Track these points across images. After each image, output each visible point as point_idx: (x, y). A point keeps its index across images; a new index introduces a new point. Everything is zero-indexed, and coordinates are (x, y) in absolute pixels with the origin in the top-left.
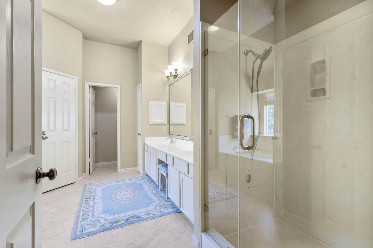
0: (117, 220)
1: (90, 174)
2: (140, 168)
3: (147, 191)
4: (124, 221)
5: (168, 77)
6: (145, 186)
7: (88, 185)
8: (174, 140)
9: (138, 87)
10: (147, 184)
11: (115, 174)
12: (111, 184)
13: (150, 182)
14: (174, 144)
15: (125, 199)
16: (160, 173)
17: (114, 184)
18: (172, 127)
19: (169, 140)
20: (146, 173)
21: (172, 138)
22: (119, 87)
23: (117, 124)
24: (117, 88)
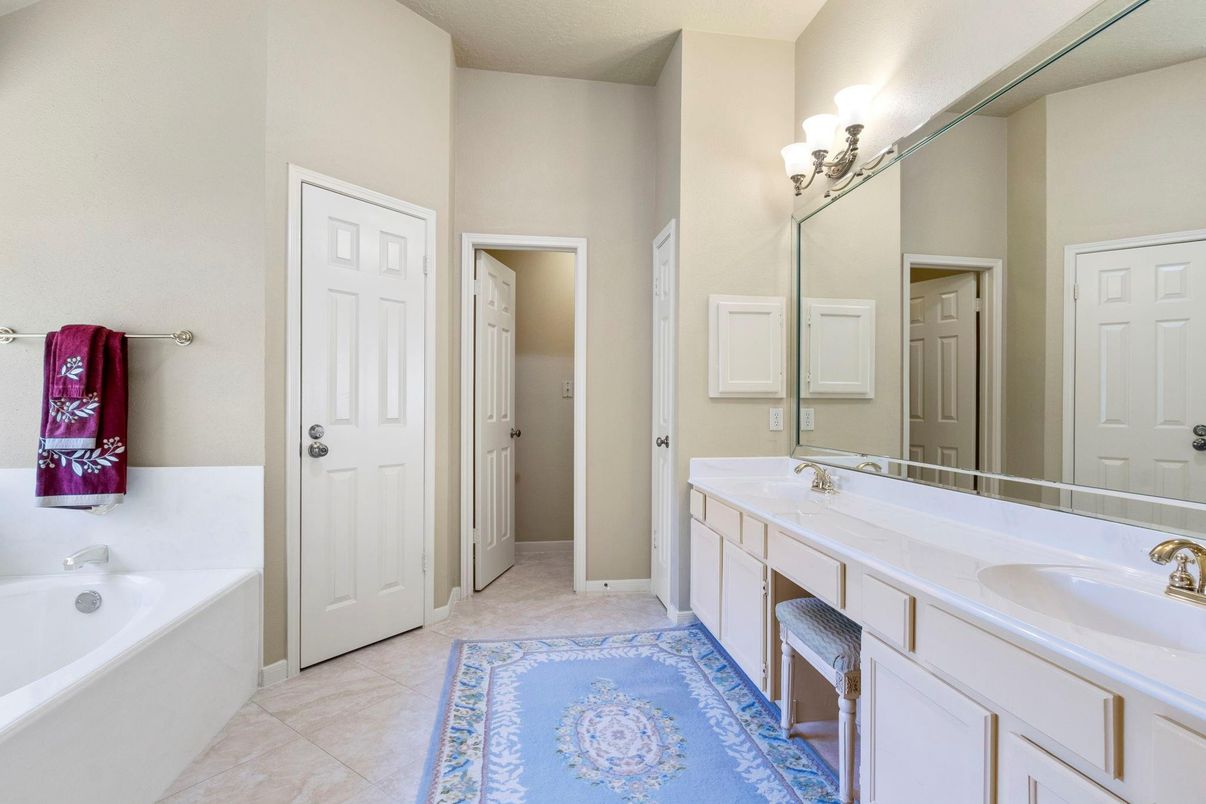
1: (475, 591)
2: (664, 583)
3: (718, 724)
5: (796, 179)
6: (700, 690)
7: (466, 647)
8: (835, 476)
9: (660, 237)
10: (705, 676)
11: (566, 597)
12: (553, 656)
13: (719, 670)
14: (835, 493)
15: (625, 768)
16: (784, 647)
17: (565, 657)
18: (812, 410)
19: (809, 476)
20: (695, 617)
21: (822, 466)
22: (581, 244)
23: (572, 398)
24: (574, 250)
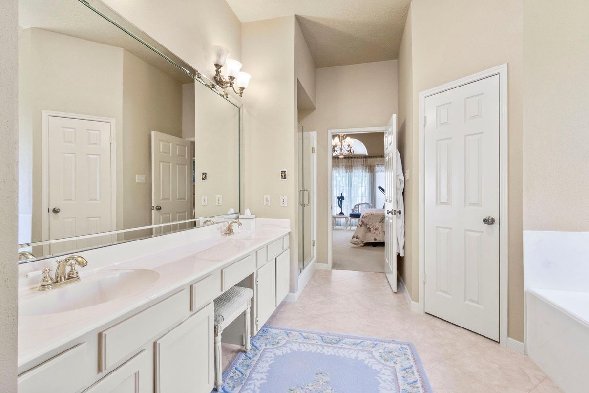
0: (354, 346)
4: (344, 341)
